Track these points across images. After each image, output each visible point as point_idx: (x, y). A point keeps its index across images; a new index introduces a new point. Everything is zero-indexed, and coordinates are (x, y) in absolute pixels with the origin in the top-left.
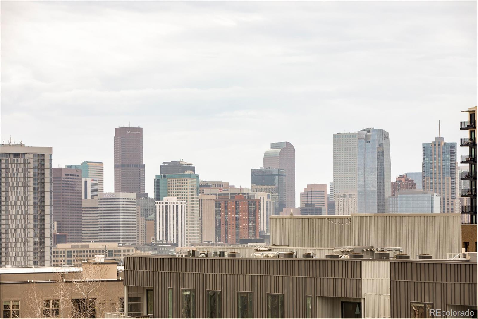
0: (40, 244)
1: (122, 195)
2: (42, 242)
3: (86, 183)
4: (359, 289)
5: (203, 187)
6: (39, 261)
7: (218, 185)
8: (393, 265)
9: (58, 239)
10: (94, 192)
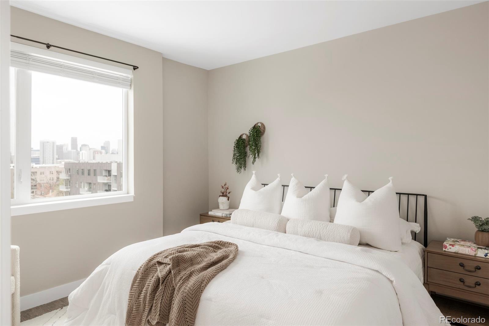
0: (53, 160)
1: (72, 150)
2: (54, 160)
3: (64, 148)
4: (111, 168)
5: (90, 149)
6: (53, 163)
7: (94, 149)
8: (117, 163)
9: (57, 159)
10: (66, 149)
